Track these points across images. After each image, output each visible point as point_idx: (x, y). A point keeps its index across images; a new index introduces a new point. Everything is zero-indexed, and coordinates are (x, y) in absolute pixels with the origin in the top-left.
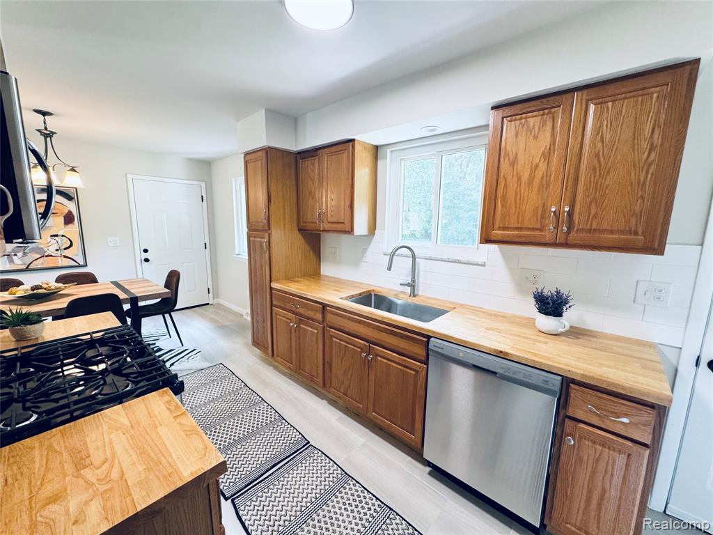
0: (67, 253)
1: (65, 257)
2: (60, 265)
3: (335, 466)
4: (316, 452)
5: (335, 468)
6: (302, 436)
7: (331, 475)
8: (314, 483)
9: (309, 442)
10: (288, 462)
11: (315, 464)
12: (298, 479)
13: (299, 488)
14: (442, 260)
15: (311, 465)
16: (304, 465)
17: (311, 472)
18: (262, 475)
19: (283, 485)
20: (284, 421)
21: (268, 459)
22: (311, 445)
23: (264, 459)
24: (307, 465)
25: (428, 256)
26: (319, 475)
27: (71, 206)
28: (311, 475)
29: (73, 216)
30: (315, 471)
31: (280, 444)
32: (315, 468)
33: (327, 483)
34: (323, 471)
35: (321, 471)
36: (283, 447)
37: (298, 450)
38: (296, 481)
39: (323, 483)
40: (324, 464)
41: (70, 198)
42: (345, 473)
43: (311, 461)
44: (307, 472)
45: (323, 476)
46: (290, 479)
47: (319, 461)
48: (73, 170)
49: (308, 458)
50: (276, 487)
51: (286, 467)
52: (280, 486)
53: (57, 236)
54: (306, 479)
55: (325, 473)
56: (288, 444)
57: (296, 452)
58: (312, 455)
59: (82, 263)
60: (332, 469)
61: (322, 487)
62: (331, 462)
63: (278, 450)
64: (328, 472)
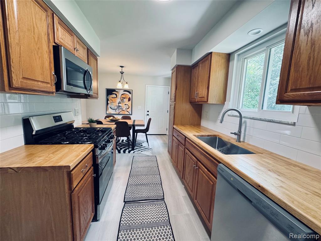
0: (128, 110)
1: (127, 111)
2: (126, 114)
3: (167, 215)
4: (164, 204)
5: (166, 216)
6: (164, 195)
7: (163, 218)
8: (154, 216)
9: (164, 199)
10: (151, 202)
11: (160, 209)
12: (149, 210)
13: (147, 214)
14: (261, 120)
15: (158, 208)
16: (155, 206)
17: (156, 211)
18: (140, 201)
19: (143, 209)
20: (161, 186)
21: (145, 196)
22: (164, 201)
23: (144, 196)
24: (157, 207)
25: (252, 117)
26: (158, 214)
27: (130, 96)
28: (155, 212)
29: (130, 99)
30: (158, 212)
31: (153, 194)
32: (159, 210)
33: (159, 220)
34: (161, 214)
35: (160, 214)
36: (153, 195)
37: (158, 199)
38: (148, 211)
39: (157, 218)
40: (163, 211)
41: (130, 93)
42: (169, 221)
43: (159, 207)
44: (155, 210)
45: (160, 215)
46: (147, 208)
47: (162, 209)
48: (127, 83)
49: (159, 205)
50: (140, 208)
51: (149, 203)
52: (142, 209)
53: (126, 105)
54: (152, 212)
55: (161, 215)
56: (156, 195)
57: (156, 200)
58: (161, 205)
59: (131, 114)
60: (165, 215)
61: (156, 220)
62: (167, 212)
63: (151, 195)
64: (162, 215)
